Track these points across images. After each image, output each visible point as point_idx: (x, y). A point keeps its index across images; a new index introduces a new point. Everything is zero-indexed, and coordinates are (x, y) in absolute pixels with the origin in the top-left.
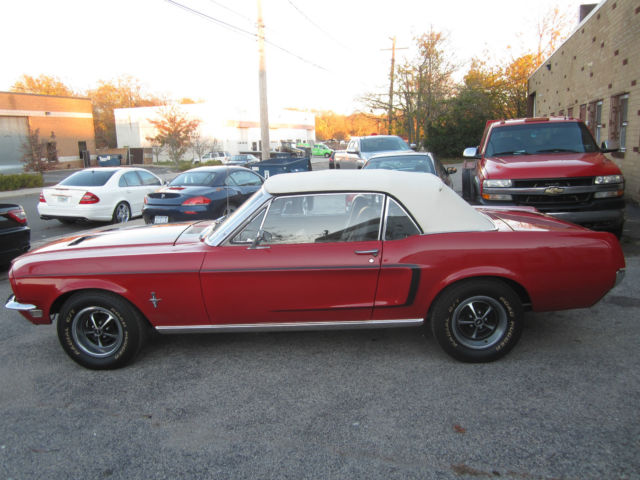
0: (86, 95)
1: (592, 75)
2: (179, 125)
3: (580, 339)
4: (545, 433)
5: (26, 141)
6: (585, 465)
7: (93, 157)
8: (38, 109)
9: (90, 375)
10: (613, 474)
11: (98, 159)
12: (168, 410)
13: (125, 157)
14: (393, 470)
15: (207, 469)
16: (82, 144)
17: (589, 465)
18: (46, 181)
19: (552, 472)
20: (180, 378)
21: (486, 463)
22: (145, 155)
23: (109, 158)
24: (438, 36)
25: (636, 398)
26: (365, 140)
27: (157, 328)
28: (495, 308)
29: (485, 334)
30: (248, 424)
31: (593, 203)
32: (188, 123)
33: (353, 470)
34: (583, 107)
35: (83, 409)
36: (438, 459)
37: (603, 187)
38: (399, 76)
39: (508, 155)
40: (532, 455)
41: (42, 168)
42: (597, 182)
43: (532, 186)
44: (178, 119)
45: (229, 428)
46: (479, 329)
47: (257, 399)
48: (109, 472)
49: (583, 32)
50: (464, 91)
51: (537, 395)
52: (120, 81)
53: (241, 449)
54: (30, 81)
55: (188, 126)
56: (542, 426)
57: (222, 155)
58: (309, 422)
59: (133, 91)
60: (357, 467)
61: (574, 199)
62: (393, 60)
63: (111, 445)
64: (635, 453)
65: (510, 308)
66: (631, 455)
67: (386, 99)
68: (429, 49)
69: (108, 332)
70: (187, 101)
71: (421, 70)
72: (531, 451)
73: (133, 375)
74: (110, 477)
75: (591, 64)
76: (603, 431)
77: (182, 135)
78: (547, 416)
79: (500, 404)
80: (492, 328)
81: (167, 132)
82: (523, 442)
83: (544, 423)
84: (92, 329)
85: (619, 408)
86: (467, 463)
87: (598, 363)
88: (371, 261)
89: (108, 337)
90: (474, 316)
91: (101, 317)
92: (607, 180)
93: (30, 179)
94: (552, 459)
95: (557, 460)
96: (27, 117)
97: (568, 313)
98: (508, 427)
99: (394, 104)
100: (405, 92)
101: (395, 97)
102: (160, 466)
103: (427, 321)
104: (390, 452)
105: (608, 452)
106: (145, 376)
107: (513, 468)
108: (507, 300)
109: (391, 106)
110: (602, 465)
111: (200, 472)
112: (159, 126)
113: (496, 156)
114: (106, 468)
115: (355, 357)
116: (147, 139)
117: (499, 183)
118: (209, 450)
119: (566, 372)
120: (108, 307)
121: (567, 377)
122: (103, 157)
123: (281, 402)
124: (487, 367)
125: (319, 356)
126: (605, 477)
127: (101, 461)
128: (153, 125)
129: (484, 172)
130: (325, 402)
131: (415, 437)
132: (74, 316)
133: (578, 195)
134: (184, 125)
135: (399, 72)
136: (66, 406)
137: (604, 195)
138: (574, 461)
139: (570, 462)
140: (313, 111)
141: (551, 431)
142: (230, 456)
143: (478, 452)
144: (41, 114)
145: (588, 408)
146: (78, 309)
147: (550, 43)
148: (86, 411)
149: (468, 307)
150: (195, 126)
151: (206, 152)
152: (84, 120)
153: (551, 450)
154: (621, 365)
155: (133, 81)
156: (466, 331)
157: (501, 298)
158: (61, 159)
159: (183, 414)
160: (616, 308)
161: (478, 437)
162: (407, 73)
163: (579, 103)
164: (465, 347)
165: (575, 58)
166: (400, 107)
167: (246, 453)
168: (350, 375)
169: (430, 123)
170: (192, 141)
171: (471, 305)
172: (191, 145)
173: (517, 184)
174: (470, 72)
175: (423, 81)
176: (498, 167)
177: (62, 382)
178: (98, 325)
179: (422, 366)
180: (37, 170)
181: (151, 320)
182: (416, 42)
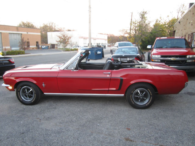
0: (39, 28)
1: (192, 25)
2: (66, 37)
3: (174, 104)
4: (156, 131)
5: (20, 41)
6: (166, 141)
7: (40, 46)
8: (25, 31)
9: (25, 106)
10: (174, 144)
11: (42, 47)
12: (44, 117)
13: (49, 47)
14: (106, 138)
15: (51, 134)
16: (37, 42)
17: (167, 141)
18: (26, 53)
19: (155, 142)
20: (50, 108)
21: (135, 138)
22: (56, 46)
23: (45, 47)
24: (146, 13)
25: (187, 122)
26: (120, 43)
27: (44, 93)
28: (146, 92)
29: (143, 100)
30: (66, 122)
31: (186, 64)
32: (68, 37)
33: (94, 137)
34: (189, 35)
35: (20, 116)
36: (121, 136)
37: (190, 59)
38: (133, 24)
39: (161, 48)
40: (150, 137)
41: (25, 49)
42: (187, 57)
43: (167, 58)
44: (66, 36)
45: (61, 123)
46: (141, 98)
47: (71, 115)
48: (23, 133)
49: (190, 11)
50: (153, 30)
51: (156, 119)
52: (49, 24)
53: (63, 129)
54: (23, 23)
55: (68, 38)
56: (155, 128)
57: (78, 47)
58: (85, 123)
59: (53, 27)
60: (96, 136)
61: (180, 62)
62: (131, 20)
63: (26, 126)
64: (183, 138)
65: (151, 93)
66: (181, 138)
67: (129, 31)
68: (143, 16)
69: (30, 94)
70: (69, 30)
71: (140, 23)
72: (150, 135)
73: (37, 107)
74: (23, 134)
75: (192, 21)
76: (174, 131)
77: (67, 40)
78: (158, 126)
79: (144, 121)
80: (145, 98)
81: (62, 40)
82: (148, 133)
83: (156, 127)
84: (26, 93)
85: (181, 125)
86: (129, 138)
87: (178, 111)
88: (108, 76)
89: (30, 96)
90: (139, 95)
91: (28, 90)
92: (191, 56)
93: (21, 52)
94: (156, 138)
95: (158, 138)
96: (22, 34)
97: (170, 95)
98: (145, 128)
99: (131, 33)
100: (135, 29)
101: (132, 31)
102: (38, 132)
103: (125, 95)
104: (107, 133)
105: (174, 137)
106: (40, 108)
107: (143, 140)
108: (150, 90)
109: (130, 33)
110: (171, 141)
111: (49, 135)
112: (60, 38)
113: (157, 48)
114: (22, 132)
115: (103, 105)
116: (56, 41)
117: (157, 56)
118: (53, 129)
119: (167, 114)
120: (30, 87)
121: (167, 115)
122: (43, 46)
123: (78, 117)
124: (143, 110)
125: (93, 104)
126: (171, 144)
127: (22, 130)
128: (58, 37)
129: (152, 53)
130: (91, 117)
131: (115, 129)
132: (21, 89)
133: (181, 61)
134: (67, 37)
135: (133, 23)
136: (16, 115)
137: (190, 61)
138: (163, 139)
139: (161, 139)
140: (107, 35)
141: (158, 130)
142: (58, 131)
143: (134, 135)
144: (26, 33)
145: (171, 124)
146: (22, 87)
147: (181, 15)
148: (21, 116)
149: (138, 92)
150: (70, 38)
151: (74, 46)
152: (38, 35)
153: (157, 135)
154: (186, 112)
155: (53, 24)
156: (137, 99)
157: (148, 89)
158: (31, 47)
159: (48, 119)
160: (188, 95)
161: (135, 131)
162: (135, 23)
163: (188, 34)
164: (136, 104)
165: (187, 19)
166: (133, 34)
167: (64, 130)
168: (100, 110)
169: (142, 39)
170: (70, 42)
171: (139, 91)
172: (69, 43)
173: (162, 57)
174: (155, 24)
175: (140, 26)
176: (157, 52)
177: (16, 108)
178: (28, 92)
179: (123, 109)
180: (23, 49)
181: (43, 91)
182: (139, 14)
